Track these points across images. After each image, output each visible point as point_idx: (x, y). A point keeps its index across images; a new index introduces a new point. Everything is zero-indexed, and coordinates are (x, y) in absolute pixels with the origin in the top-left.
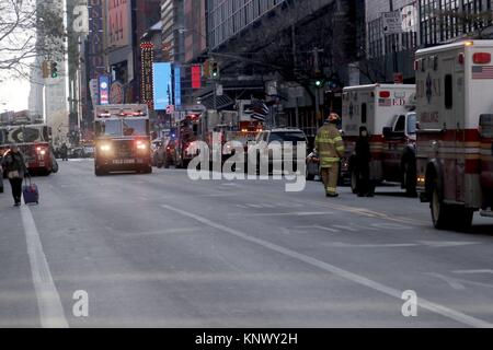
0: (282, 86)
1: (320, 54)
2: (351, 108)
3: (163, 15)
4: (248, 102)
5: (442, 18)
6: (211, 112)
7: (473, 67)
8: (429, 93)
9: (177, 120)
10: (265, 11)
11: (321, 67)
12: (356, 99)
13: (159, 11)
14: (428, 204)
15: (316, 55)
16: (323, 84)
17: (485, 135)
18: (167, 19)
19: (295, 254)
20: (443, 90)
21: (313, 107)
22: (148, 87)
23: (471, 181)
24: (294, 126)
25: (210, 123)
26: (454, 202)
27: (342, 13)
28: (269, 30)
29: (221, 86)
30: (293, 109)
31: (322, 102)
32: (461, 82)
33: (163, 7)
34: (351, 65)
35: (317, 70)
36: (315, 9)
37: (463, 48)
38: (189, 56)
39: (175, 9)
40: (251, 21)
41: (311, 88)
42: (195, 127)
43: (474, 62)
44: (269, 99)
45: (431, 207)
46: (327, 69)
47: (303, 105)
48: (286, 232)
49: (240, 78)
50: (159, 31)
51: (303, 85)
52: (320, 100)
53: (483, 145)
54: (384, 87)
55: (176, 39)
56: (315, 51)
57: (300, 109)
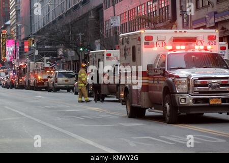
0: (65, 51)
1: (82, 36)
2: (93, 61)
3: (11, 17)
4: (48, 58)
5: (138, 20)
6: (31, 63)
7: (145, 43)
8: (125, 54)
9: (16, 66)
10: (57, 16)
11: (83, 42)
12: (95, 57)
13: (9, 16)
14: (125, 106)
15: (80, 36)
16: (83, 50)
17: (150, 74)
18: (13, 19)
19: (61, 130)
20: (131, 53)
21: (79, 60)
22: (4, 51)
23: (144, 95)
24: (71, 69)
25: (31, 68)
26: (137, 105)
27: (92, 17)
28: (59, 25)
29: (37, 51)
30: (70, 61)
31: (83, 58)
32: (140, 49)
33: (11, 14)
34: (97, 41)
35: (81, 43)
36: (80, 15)
37: (140, 33)
38: (23, 37)
39: (17, 15)
40: (51, 21)
41: (78, 51)
42: (24, 69)
43: (145, 40)
44: (59, 57)
45: (127, 107)
46: (85, 43)
47: (75, 60)
48: (59, 119)
49: (46, 47)
50: (9, 25)
51: (74, 50)
52: (82, 57)
53: (150, 79)
54: (109, 51)
55: (17, 29)
56: (80, 34)
57: (73, 61)
